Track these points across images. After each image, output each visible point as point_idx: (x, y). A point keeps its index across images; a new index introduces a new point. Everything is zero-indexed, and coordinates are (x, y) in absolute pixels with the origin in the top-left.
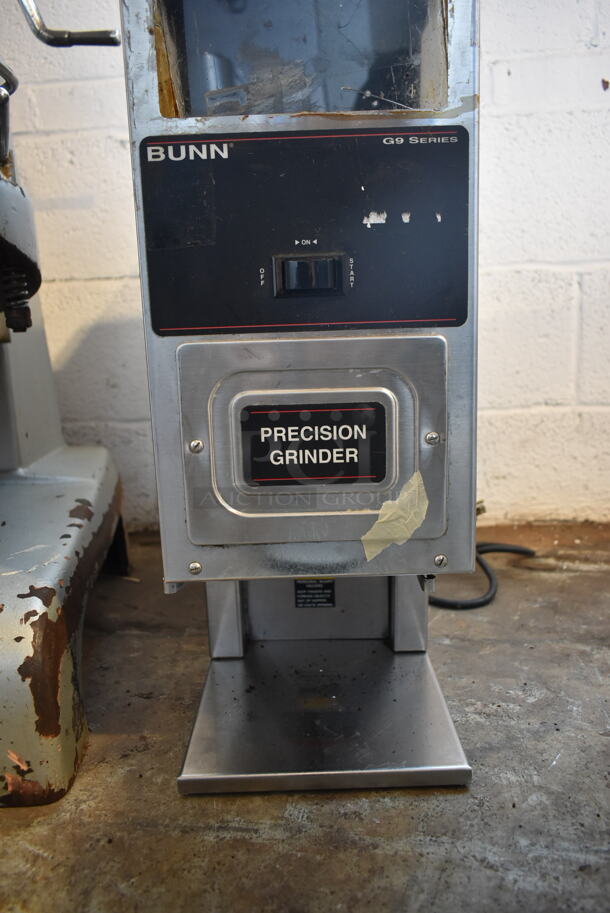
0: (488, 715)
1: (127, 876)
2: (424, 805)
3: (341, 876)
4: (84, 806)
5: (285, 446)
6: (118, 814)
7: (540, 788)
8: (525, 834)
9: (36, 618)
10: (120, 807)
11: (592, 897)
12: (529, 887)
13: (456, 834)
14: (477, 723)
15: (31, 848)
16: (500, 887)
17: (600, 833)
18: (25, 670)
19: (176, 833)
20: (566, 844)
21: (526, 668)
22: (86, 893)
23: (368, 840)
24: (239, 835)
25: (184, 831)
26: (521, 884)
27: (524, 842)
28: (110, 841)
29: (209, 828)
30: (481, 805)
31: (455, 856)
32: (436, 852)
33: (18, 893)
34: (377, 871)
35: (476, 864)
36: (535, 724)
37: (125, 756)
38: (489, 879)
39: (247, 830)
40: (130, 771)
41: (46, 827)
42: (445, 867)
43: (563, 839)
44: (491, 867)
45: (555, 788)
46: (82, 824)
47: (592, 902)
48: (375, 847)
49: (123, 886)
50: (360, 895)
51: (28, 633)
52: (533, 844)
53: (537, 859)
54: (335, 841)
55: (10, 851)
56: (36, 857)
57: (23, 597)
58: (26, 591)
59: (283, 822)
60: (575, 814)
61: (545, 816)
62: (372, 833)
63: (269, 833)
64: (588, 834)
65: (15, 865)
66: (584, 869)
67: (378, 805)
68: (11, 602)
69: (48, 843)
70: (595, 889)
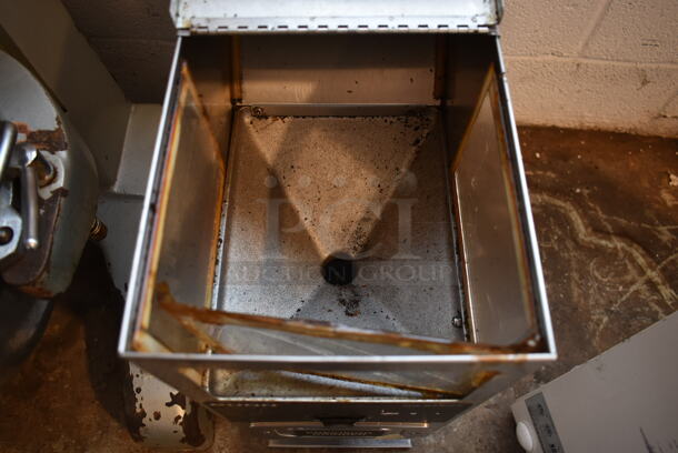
9: (181, 420)
18: (184, 441)
57: (168, 405)
58: (170, 400)
68: (164, 411)
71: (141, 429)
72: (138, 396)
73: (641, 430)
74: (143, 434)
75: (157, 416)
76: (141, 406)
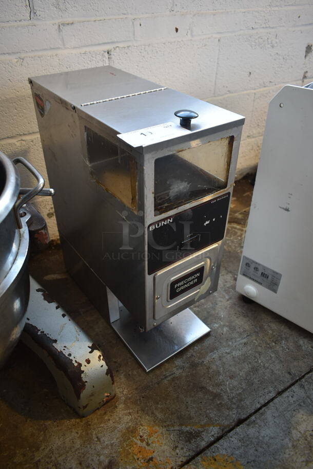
1: (158, 403)
2: (204, 344)
3: (203, 374)
4: (124, 393)
5: (180, 286)
6: (136, 389)
7: (224, 325)
8: (229, 341)
9: (102, 357)
10: (134, 387)
12: (238, 354)
13: (216, 349)
14: (198, 311)
15: (125, 412)
16: (233, 358)
17: (242, 332)
18: (107, 372)
19: (156, 385)
20: (238, 339)
22: (152, 413)
23: (201, 361)
24: (172, 377)
25: (158, 384)
26: (236, 354)
27: (230, 343)
28: (143, 398)
29: (162, 379)
31: (220, 355)
32: (215, 356)
33: (137, 424)
34: (208, 368)
35: (225, 354)
38: (230, 357)
39: (172, 374)
40: (124, 375)
41: (122, 404)
42: (220, 358)
44: (229, 353)
45: (227, 324)
46: (130, 398)
47: (250, 351)
48: (203, 362)
49: (159, 406)
50: (209, 376)
52: (232, 343)
53: (235, 346)
54: (194, 366)
55: (120, 416)
56: (129, 413)
57: (90, 352)
58: (90, 350)
59: (178, 367)
60: (235, 329)
61: (230, 333)
62: (199, 358)
63: (178, 372)
64: (240, 334)
65: (127, 418)
66: (245, 344)
67: (195, 350)
68: (90, 356)
69: (127, 408)
70: (249, 348)
71: (82, 375)
73: (280, 207)
74: (84, 380)
75: (88, 361)
76: (76, 361)
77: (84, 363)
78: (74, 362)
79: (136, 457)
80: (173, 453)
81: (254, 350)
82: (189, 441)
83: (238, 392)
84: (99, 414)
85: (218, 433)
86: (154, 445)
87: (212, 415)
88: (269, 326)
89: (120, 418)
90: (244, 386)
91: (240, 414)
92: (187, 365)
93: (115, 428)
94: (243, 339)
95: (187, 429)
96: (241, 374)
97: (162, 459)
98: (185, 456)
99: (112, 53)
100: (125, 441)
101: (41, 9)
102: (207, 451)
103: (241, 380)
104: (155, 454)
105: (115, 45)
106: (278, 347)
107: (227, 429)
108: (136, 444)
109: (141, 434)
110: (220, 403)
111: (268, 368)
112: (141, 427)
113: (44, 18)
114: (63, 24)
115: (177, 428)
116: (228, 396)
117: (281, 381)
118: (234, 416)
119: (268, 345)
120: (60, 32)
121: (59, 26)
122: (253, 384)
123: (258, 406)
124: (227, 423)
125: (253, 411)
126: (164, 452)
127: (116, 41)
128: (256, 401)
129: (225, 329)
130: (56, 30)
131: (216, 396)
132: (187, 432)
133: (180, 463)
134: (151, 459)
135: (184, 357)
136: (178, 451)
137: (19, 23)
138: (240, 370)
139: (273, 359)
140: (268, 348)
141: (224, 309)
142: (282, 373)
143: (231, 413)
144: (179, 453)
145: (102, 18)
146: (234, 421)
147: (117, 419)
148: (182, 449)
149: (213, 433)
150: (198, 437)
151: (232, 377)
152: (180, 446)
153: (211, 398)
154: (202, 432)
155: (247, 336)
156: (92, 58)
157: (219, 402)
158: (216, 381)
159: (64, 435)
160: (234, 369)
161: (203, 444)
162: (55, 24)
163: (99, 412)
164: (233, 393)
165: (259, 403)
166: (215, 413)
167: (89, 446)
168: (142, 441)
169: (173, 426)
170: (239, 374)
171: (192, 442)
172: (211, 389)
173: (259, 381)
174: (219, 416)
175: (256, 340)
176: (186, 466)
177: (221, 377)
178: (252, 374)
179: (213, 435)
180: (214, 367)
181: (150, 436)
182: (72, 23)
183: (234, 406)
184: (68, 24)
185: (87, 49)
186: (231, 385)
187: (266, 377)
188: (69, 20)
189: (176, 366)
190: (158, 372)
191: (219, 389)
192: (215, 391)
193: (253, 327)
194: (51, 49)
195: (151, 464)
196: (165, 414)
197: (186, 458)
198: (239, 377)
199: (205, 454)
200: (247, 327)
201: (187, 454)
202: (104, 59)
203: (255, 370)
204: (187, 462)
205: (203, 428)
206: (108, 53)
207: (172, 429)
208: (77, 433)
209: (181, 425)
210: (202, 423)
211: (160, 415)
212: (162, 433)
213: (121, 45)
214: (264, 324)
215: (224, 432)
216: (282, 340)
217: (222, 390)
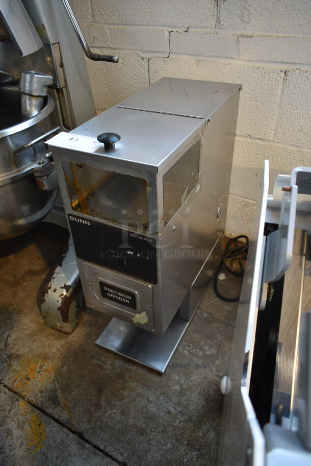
0: (190, 353)
1: (74, 364)
2: (148, 375)
3: (115, 386)
4: (74, 339)
5: (111, 293)
6: (80, 345)
7: (181, 385)
8: (164, 396)
9: (63, 296)
10: (82, 343)
11: (163, 419)
12: (152, 410)
13: (148, 387)
14: (185, 355)
15: (59, 346)
17: (182, 405)
18: (59, 309)
19: (89, 357)
20: (171, 404)
21: (219, 338)
22: (64, 364)
23: (128, 379)
24: (101, 363)
25: (91, 357)
26: (151, 408)
27: (162, 398)
28: (75, 352)
29: (96, 358)
30: (161, 382)
31: (143, 394)
32: (140, 390)
33: (52, 358)
34: (123, 389)
35: (146, 397)
36: (200, 362)
37: (90, 326)
38: (146, 403)
39: (104, 363)
40: (89, 331)
41: (64, 341)
42: (139, 395)
43: (172, 402)
44: (148, 401)
45: (185, 387)
46: (71, 344)
47: (162, 421)
48: (128, 382)
49: (71, 366)
50: (115, 393)
51: (60, 300)
52: (163, 400)
53: (160, 404)
54: (120, 376)
55: (55, 345)
56: (59, 349)
57: (62, 288)
58: (63, 286)
59: (113, 364)
60: (182, 396)
61: (173, 394)
62: (130, 378)
63: (108, 366)
64: (179, 404)
65: (54, 350)
66: (169, 412)
67: (137, 370)
68: (59, 289)
69: (62, 346)
70: (166, 418)
71: (46, 294)
72: (52, 280)
74: (45, 298)
75: (55, 291)
76: (51, 285)
77: (52, 289)
78: (50, 283)
79: (27, 369)
80: (37, 392)
81: (165, 423)
82: (50, 399)
83: (109, 423)
84: (52, 332)
85: (63, 420)
86: (40, 376)
87: (78, 409)
88: (208, 431)
89: (53, 346)
90: (118, 426)
91: (87, 432)
92: (118, 370)
93: (45, 346)
94: (174, 408)
95: (59, 394)
96: (129, 420)
97: (30, 386)
98: (36, 401)
99: (289, 74)
100: (37, 357)
101: (225, 19)
102: (45, 416)
103: (124, 422)
104: (33, 379)
105: (295, 67)
106: (183, 449)
107: (69, 426)
108: (37, 365)
109: (45, 364)
110: (92, 412)
111: (150, 445)
112: (51, 362)
113: (227, 28)
114: (242, 36)
115: (58, 386)
116: (101, 416)
117: (140, 463)
118: (83, 427)
119: (179, 437)
120: (237, 43)
121: (238, 37)
122: (124, 435)
123: (102, 447)
124: (75, 424)
125: (94, 444)
126: (36, 385)
127: (298, 62)
128: (106, 443)
129: (177, 387)
130: (234, 41)
131: (98, 406)
132: (57, 395)
133: (30, 400)
134: (28, 379)
135: (126, 365)
136: (39, 394)
137: (204, 30)
138: (134, 418)
139: (164, 447)
140: (176, 439)
141: (203, 378)
142: (150, 462)
143: (85, 424)
144: (38, 396)
145: (287, 35)
146: (79, 429)
147: (52, 344)
148: (42, 397)
149: (62, 415)
150: (55, 404)
151: (123, 412)
152: (44, 395)
153: (94, 402)
154: (60, 406)
155: (181, 412)
156: (264, 74)
157: (92, 410)
158: (112, 400)
159: (31, 321)
160: (132, 411)
161: (50, 411)
162: (235, 34)
163: (53, 332)
164: (106, 418)
165: (105, 446)
166: (81, 410)
167: (28, 338)
168: (41, 367)
169: (58, 383)
170: (129, 418)
171: (50, 402)
172: (103, 398)
173: (130, 440)
174: (79, 415)
175: (179, 423)
176: (29, 405)
177: (118, 403)
178: (135, 430)
179: (59, 416)
180: (126, 393)
181: (46, 371)
182: (251, 37)
183: (93, 425)
184: (247, 37)
185: (262, 65)
186: (113, 415)
187: (137, 446)
188: (249, 33)
189: (114, 363)
190: (101, 352)
191: (105, 405)
192: (102, 402)
193: (197, 414)
194: (226, 57)
195: (25, 381)
196: (67, 373)
197: (35, 403)
198: (127, 419)
199: (42, 415)
200: (191, 408)
201: (38, 402)
202: (279, 78)
203: (141, 432)
204: (33, 405)
205: (64, 405)
206: (285, 73)
207: (56, 383)
208: (35, 327)
209: (61, 388)
210: (68, 404)
211: (64, 370)
212: (50, 378)
213: (302, 68)
214: (207, 424)
215: (66, 424)
216: (196, 450)
217: (106, 408)
